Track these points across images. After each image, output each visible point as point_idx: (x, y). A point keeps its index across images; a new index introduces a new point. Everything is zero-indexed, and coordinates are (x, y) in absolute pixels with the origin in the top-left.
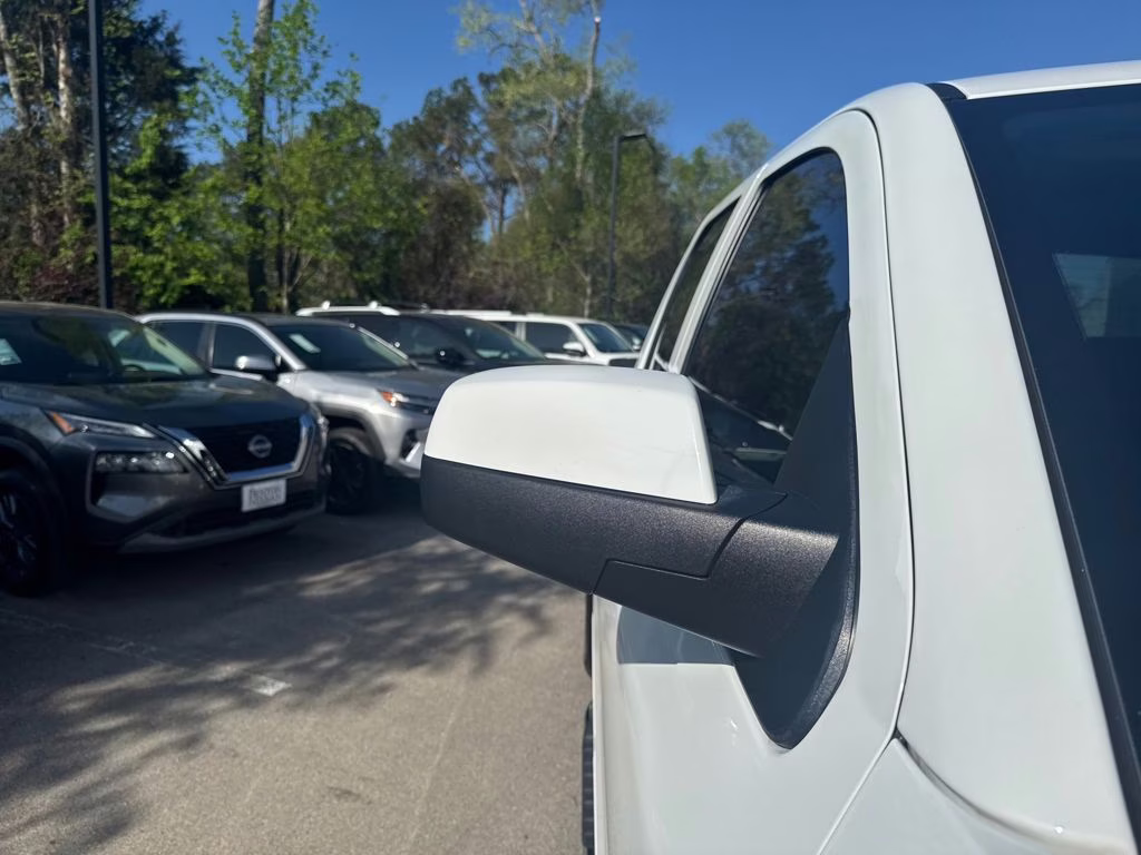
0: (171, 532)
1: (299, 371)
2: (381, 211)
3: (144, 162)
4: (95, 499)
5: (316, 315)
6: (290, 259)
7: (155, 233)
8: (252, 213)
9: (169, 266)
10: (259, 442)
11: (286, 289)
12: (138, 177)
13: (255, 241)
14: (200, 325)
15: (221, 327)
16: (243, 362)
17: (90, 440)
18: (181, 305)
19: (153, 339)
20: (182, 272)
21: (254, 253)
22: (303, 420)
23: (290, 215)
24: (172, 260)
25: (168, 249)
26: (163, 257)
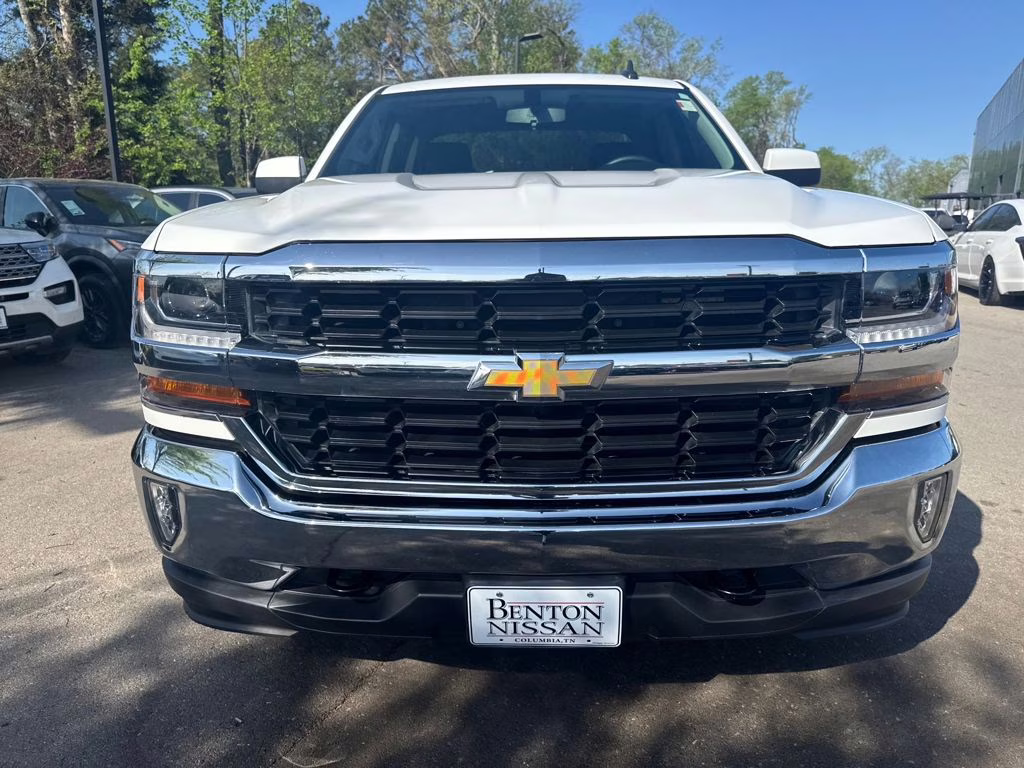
2: (318, 108)
3: (133, 74)
6: (251, 148)
7: (146, 131)
8: (219, 112)
9: (160, 155)
11: (249, 174)
12: (128, 86)
13: (222, 136)
14: (188, 195)
15: (203, 194)
18: (173, 183)
19: (160, 202)
20: (169, 160)
21: (221, 145)
23: (249, 116)
24: (161, 151)
25: (158, 143)
26: (153, 149)
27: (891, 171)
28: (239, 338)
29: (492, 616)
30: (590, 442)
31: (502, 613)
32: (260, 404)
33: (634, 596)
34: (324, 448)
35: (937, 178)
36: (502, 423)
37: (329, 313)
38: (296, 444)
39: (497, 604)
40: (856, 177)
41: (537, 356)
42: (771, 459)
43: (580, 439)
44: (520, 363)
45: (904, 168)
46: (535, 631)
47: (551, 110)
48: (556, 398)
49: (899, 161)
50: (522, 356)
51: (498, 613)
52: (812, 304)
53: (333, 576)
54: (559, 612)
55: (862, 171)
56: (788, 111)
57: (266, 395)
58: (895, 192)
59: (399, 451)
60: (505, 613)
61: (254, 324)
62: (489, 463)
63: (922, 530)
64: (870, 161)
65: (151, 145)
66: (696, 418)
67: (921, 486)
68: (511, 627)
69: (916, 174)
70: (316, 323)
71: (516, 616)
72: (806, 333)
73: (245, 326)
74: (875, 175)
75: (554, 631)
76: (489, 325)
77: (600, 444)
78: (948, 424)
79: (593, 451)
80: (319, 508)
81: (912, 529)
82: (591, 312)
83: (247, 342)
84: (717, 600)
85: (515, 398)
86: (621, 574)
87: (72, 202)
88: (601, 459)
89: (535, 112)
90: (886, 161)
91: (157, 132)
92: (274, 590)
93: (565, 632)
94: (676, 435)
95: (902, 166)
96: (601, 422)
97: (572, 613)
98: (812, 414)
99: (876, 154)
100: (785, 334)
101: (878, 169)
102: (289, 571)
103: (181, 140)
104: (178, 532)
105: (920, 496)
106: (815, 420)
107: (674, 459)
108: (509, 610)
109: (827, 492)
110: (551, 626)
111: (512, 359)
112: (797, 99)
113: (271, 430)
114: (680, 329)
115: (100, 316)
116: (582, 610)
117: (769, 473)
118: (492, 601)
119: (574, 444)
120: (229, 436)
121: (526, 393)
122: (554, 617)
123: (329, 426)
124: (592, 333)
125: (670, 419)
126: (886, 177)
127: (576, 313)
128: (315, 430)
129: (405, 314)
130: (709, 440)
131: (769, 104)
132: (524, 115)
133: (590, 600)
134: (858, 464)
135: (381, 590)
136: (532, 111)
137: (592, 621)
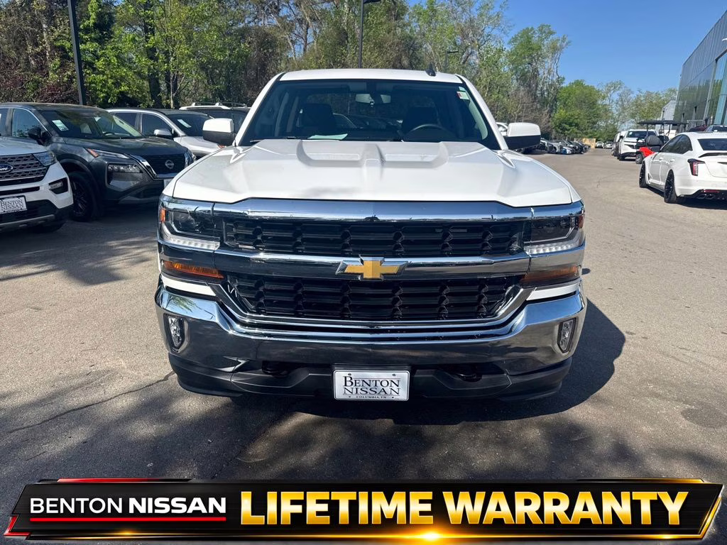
0: (138, 195)
1: (182, 136)
3: (91, 22)
4: (109, 182)
5: (189, 110)
6: (173, 77)
7: (99, 64)
8: (152, 52)
9: (110, 81)
10: (169, 162)
11: (172, 95)
12: (87, 31)
13: (154, 68)
14: (135, 115)
15: (144, 115)
16: (157, 132)
17: (106, 159)
19: (117, 120)
20: (117, 84)
21: (153, 74)
22: (185, 155)
23: (172, 53)
24: (111, 78)
25: (107, 72)
26: (105, 77)
27: (624, 98)
28: (219, 244)
29: (346, 385)
30: (396, 300)
31: (350, 383)
32: (228, 277)
33: (415, 376)
34: (262, 301)
35: (656, 104)
36: (352, 290)
37: (265, 233)
38: (247, 298)
39: (348, 379)
40: (599, 102)
41: (370, 259)
42: (485, 310)
43: (391, 299)
44: (362, 261)
45: (633, 97)
46: (367, 392)
47: (382, 96)
48: (378, 279)
49: (630, 92)
50: (363, 258)
51: (349, 384)
52: (506, 235)
53: (265, 365)
54: (378, 383)
55: (604, 98)
56: (553, 53)
57: (232, 274)
58: (626, 114)
59: (300, 303)
60: (352, 383)
61: (226, 236)
62: (345, 310)
63: (562, 347)
64: (610, 91)
65: (103, 73)
66: (448, 290)
67: (561, 325)
68: (355, 390)
69: (641, 101)
70: (259, 238)
71: (357, 385)
72: (504, 248)
73: (222, 238)
74: (613, 101)
75: (376, 392)
76: (347, 241)
77: (401, 302)
78: (579, 293)
79: (397, 305)
80: (257, 331)
81: (556, 346)
82: (398, 236)
83: (223, 246)
84: (458, 379)
85: (359, 279)
86: (410, 364)
87: (59, 121)
88: (402, 309)
89: (373, 96)
90: (620, 92)
91: (108, 63)
92: (233, 372)
93: (381, 393)
94: (438, 298)
95: (631, 95)
96: (402, 290)
97: (385, 383)
98: (507, 288)
99: (615, 86)
100: (493, 249)
101: (615, 97)
102: (243, 362)
103: (125, 70)
104: (182, 342)
105: (560, 329)
106: (508, 291)
107: (437, 309)
108: (354, 382)
109: (512, 327)
110: (374, 390)
111: (358, 259)
112: (560, 45)
113: (234, 291)
114: (441, 245)
115: (80, 200)
116: (390, 382)
117: (484, 317)
118: (346, 377)
119: (388, 301)
120: (213, 294)
121: (365, 277)
122: (376, 385)
123: (265, 290)
124: (398, 247)
125: (436, 290)
126: (620, 103)
127: (390, 237)
128: (256, 292)
129: (305, 236)
130: (455, 300)
131: (540, 48)
132: (366, 98)
133: (393, 377)
134: (528, 314)
135: (289, 372)
136: (371, 96)
137: (395, 387)
